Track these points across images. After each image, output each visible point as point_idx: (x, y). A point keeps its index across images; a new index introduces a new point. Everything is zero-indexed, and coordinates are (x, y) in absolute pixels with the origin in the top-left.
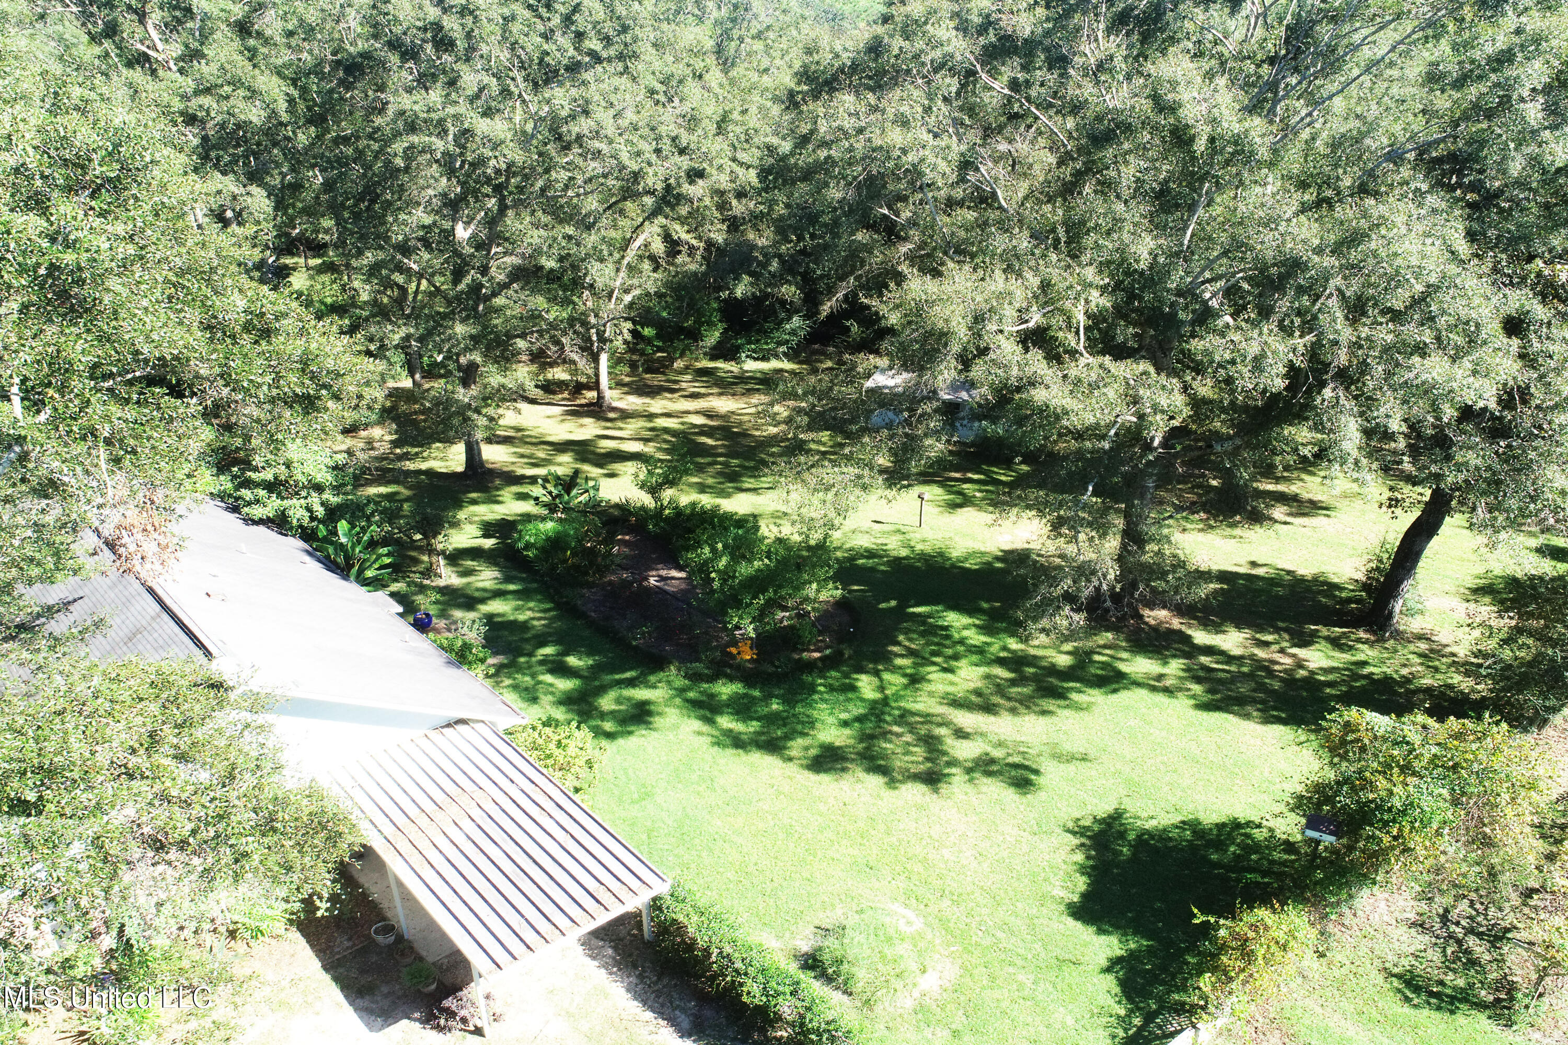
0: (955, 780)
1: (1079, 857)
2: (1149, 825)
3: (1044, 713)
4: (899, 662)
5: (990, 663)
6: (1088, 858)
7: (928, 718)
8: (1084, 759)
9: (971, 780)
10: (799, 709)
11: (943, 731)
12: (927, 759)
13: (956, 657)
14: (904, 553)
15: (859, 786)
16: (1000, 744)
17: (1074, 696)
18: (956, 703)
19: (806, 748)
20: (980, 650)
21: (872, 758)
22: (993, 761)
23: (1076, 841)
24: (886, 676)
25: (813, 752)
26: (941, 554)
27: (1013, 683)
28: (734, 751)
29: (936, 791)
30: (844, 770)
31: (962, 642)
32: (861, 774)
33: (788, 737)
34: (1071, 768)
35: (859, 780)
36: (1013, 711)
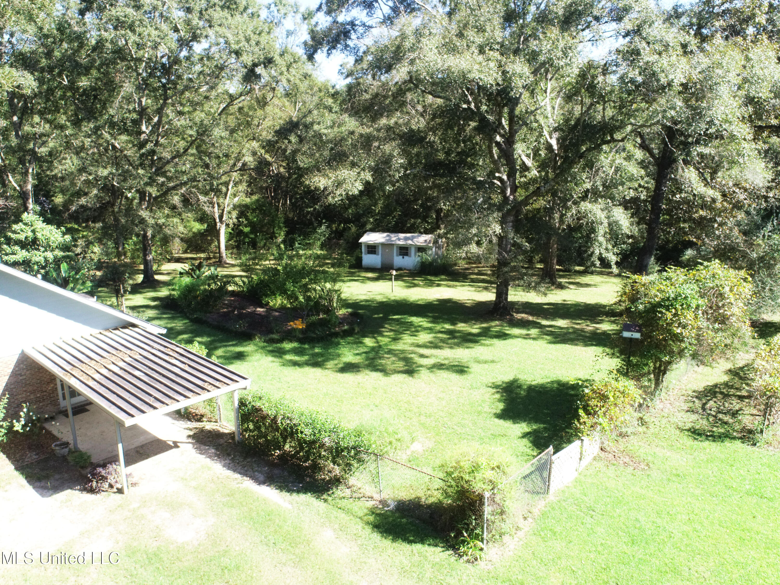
0: (422, 372)
1: (498, 396)
2: (534, 383)
3: (468, 348)
4: (386, 334)
5: (436, 333)
6: (502, 396)
7: (403, 351)
8: (493, 361)
9: (432, 372)
10: (331, 351)
11: (412, 356)
12: (405, 366)
13: (417, 331)
14: (384, 300)
15: (367, 377)
16: (445, 359)
17: (482, 342)
18: (419, 346)
19: (336, 365)
20: (430, 329)
21: (375, 366)
22: (442, 365)
23: (495, 390)
24: (379, 338)
25: (340, 366)
26: (405, 300)
27: (449, 339)
28: (293, 367)
29: (412, 376)
30: (359, 371)
31: (420, 326)
32: (367, 372)
33: (324, 361)
34: (486, 366)
35: (366, 374)
36: (451, 348)
